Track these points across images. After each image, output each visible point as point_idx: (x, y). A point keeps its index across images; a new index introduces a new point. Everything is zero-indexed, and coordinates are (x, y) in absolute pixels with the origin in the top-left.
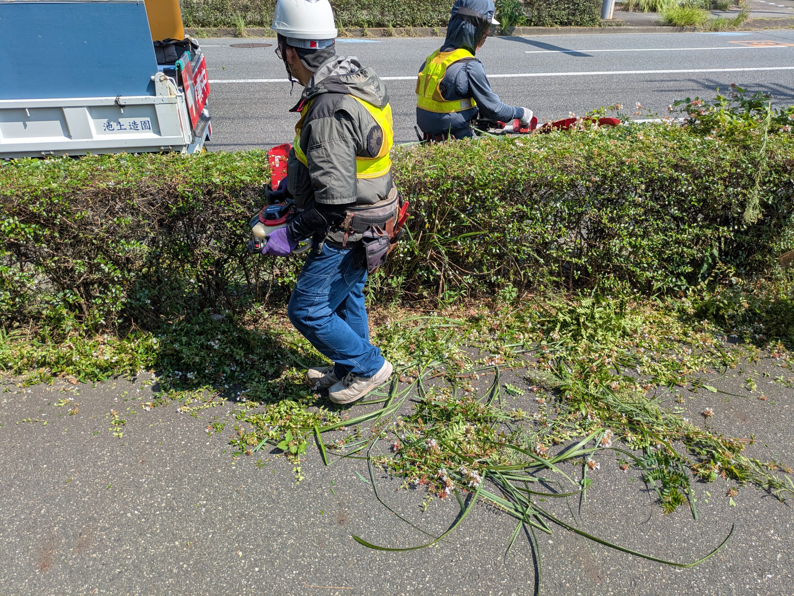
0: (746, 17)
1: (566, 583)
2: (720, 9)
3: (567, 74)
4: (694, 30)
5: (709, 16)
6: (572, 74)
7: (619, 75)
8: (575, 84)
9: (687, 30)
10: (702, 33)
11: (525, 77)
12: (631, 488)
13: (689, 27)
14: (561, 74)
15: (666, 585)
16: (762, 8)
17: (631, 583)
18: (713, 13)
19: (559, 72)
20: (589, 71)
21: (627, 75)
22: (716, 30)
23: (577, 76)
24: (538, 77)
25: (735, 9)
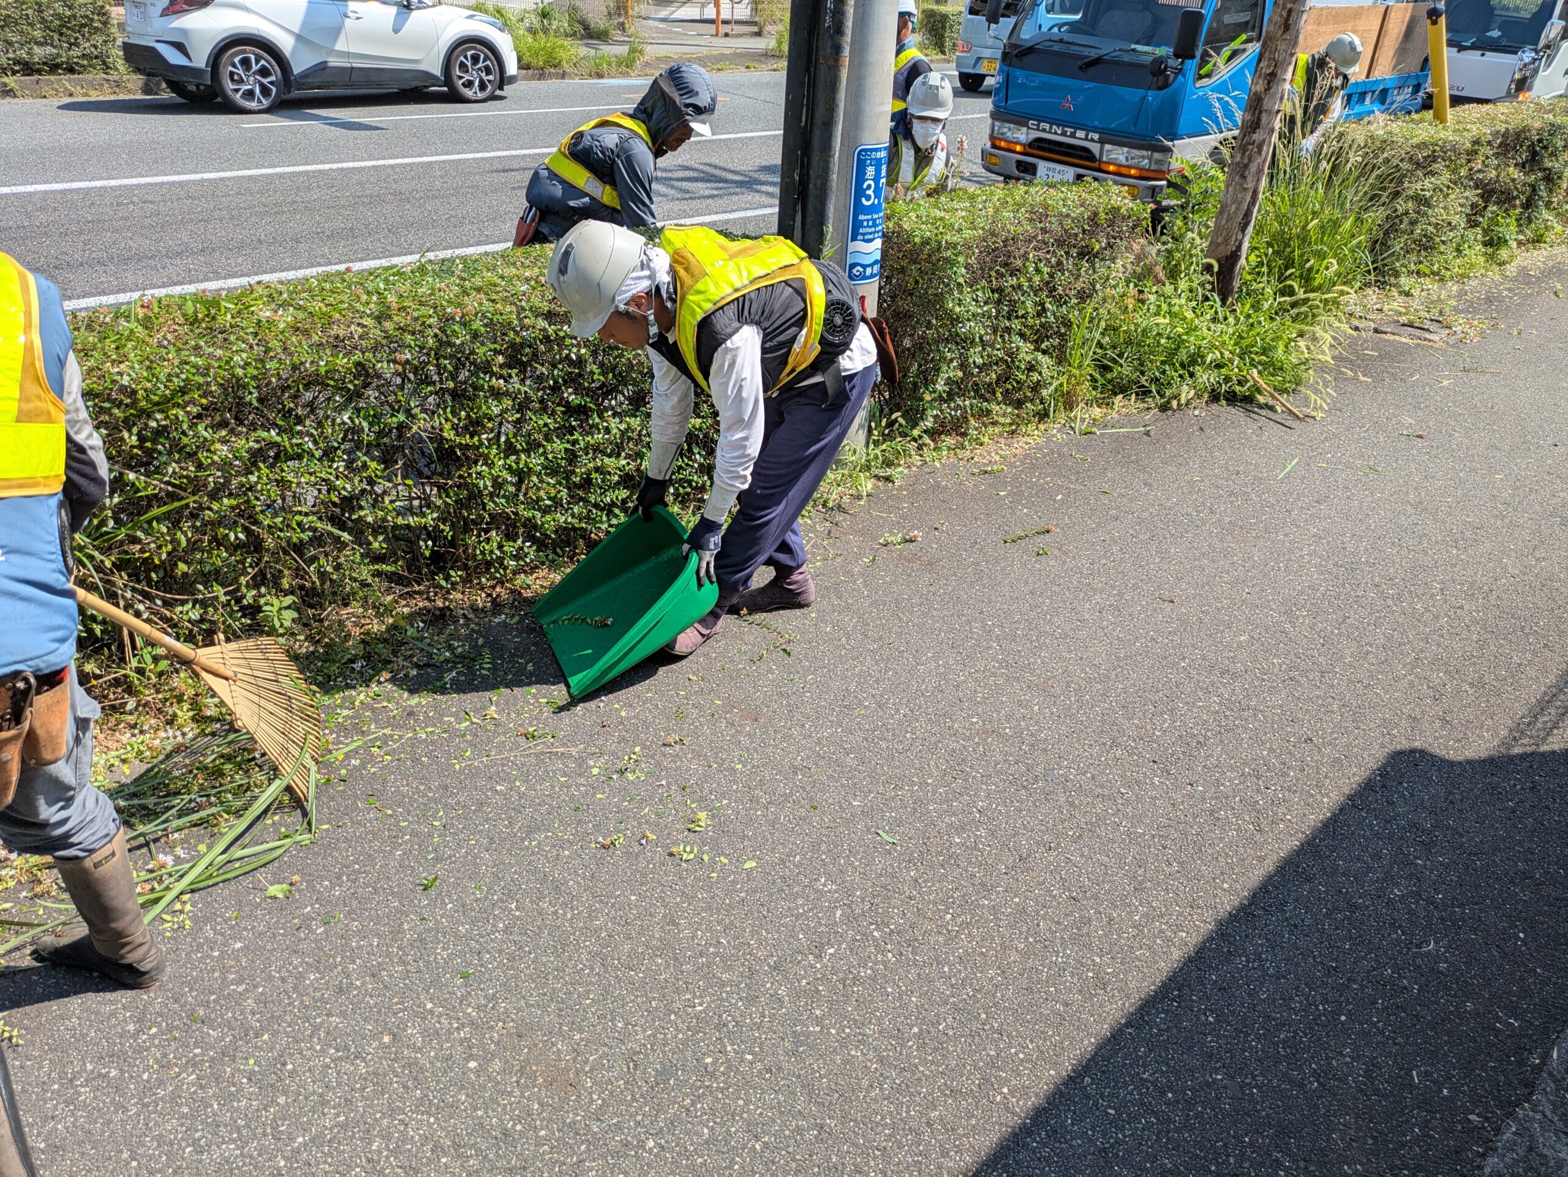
0: (641, 52)
1: (514, 1125)
2: (598, 38)
3: (340, 165)
4: (563, 76)
5: (581, 50)
6: (350, 165)
7: (444, 162)
8: (360, 184)
9: (551, 76)
10: (577, 81)
11: (250, 177)
12: (601, 902)
13: (552, 70)
14: (327, 167)
15: (685, 1043)
16: (663, 38)
17: (629, 1068)
18: (587, 45)
19: (322, 163)
20: (384, 158)
21: (459, 161)
22: (600, 76)
23: (362, 169)
24: (281, 176)
25: (622, 39)
